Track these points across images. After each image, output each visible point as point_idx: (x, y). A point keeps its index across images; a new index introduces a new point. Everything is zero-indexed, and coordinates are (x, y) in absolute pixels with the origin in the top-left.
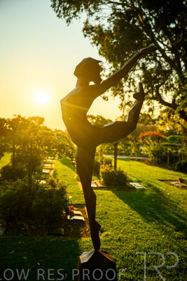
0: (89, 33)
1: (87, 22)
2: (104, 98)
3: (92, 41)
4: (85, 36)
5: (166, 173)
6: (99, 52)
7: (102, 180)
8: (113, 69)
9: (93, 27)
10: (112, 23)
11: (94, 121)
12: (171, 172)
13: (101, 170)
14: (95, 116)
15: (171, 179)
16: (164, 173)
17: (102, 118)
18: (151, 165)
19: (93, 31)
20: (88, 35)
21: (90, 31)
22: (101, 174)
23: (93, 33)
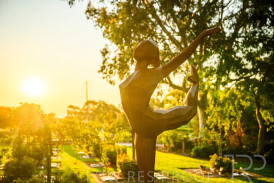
0: (92, 15)
1: (89, 5)
2: (111, 82)
3: (95, 23)
4: (88, 18)
5: (184, 161)
6: (104, 35)
7: (120, 171)
8: (119, 52)
9: (95, 10)
10: (115, 6)
11: (96, 106)
12: (189, 159)
13: (118, 161)
14: (97, 101)
15: (191, 166)
16: (181, 160)
17: (104, 103)
18: (165, 152)
19: (96, 13)
20: (91, 17)
21: (93, 13)
22: (118, 166)
23: (96, 15)
